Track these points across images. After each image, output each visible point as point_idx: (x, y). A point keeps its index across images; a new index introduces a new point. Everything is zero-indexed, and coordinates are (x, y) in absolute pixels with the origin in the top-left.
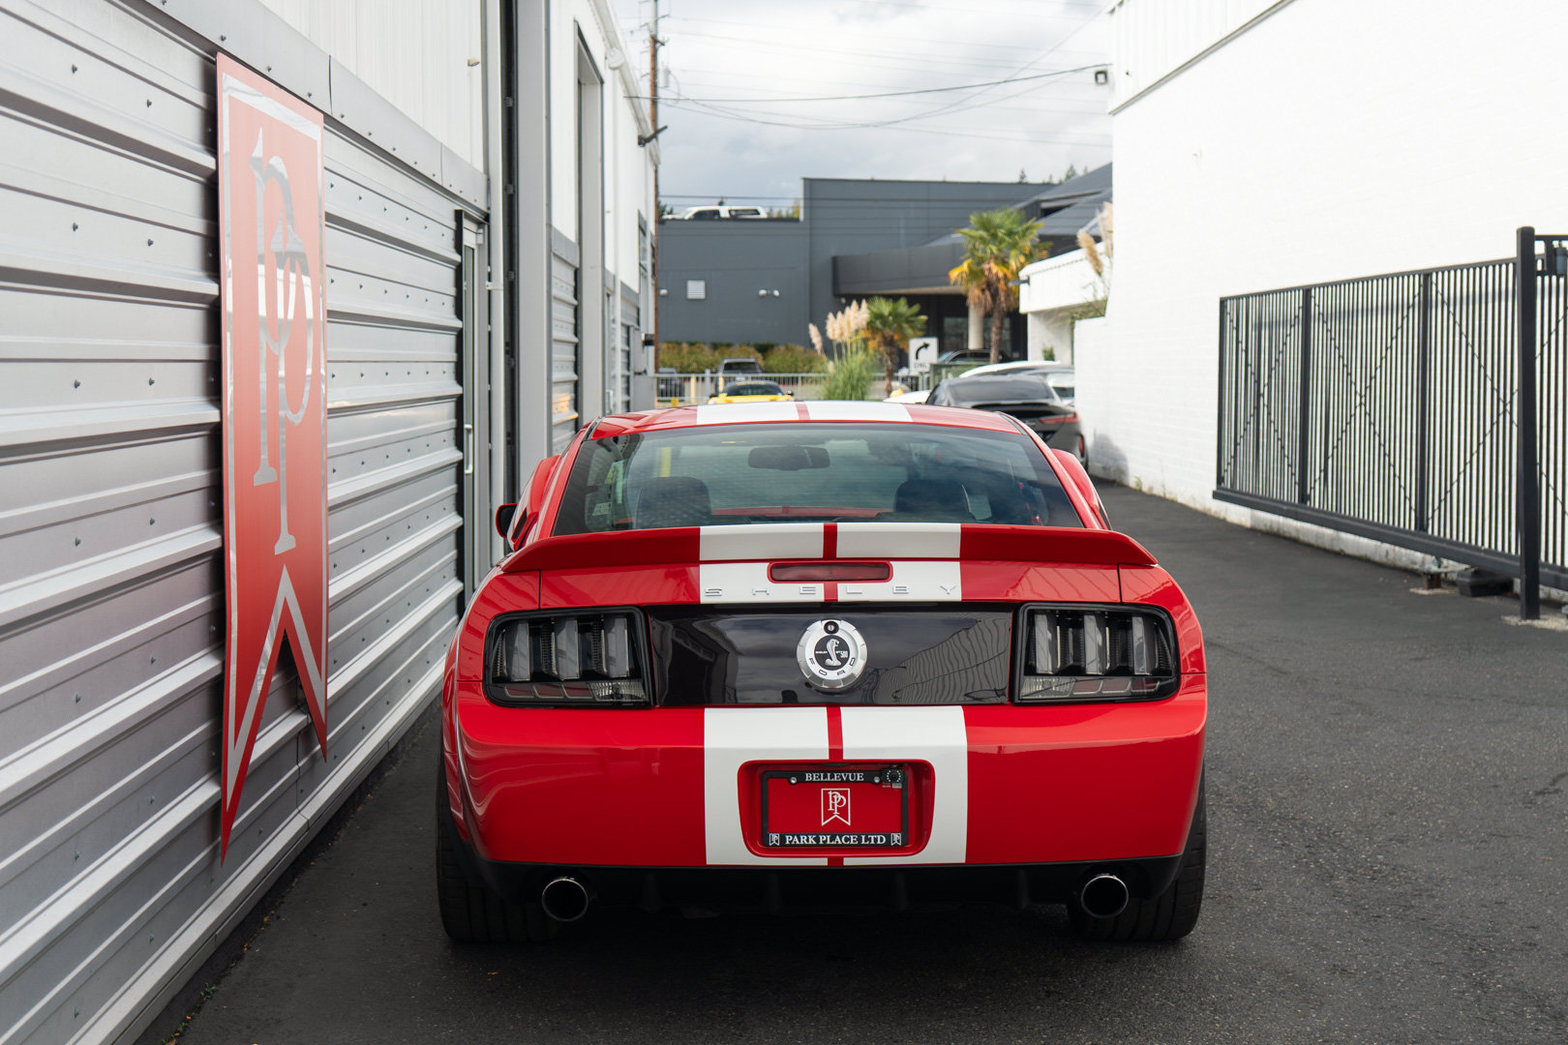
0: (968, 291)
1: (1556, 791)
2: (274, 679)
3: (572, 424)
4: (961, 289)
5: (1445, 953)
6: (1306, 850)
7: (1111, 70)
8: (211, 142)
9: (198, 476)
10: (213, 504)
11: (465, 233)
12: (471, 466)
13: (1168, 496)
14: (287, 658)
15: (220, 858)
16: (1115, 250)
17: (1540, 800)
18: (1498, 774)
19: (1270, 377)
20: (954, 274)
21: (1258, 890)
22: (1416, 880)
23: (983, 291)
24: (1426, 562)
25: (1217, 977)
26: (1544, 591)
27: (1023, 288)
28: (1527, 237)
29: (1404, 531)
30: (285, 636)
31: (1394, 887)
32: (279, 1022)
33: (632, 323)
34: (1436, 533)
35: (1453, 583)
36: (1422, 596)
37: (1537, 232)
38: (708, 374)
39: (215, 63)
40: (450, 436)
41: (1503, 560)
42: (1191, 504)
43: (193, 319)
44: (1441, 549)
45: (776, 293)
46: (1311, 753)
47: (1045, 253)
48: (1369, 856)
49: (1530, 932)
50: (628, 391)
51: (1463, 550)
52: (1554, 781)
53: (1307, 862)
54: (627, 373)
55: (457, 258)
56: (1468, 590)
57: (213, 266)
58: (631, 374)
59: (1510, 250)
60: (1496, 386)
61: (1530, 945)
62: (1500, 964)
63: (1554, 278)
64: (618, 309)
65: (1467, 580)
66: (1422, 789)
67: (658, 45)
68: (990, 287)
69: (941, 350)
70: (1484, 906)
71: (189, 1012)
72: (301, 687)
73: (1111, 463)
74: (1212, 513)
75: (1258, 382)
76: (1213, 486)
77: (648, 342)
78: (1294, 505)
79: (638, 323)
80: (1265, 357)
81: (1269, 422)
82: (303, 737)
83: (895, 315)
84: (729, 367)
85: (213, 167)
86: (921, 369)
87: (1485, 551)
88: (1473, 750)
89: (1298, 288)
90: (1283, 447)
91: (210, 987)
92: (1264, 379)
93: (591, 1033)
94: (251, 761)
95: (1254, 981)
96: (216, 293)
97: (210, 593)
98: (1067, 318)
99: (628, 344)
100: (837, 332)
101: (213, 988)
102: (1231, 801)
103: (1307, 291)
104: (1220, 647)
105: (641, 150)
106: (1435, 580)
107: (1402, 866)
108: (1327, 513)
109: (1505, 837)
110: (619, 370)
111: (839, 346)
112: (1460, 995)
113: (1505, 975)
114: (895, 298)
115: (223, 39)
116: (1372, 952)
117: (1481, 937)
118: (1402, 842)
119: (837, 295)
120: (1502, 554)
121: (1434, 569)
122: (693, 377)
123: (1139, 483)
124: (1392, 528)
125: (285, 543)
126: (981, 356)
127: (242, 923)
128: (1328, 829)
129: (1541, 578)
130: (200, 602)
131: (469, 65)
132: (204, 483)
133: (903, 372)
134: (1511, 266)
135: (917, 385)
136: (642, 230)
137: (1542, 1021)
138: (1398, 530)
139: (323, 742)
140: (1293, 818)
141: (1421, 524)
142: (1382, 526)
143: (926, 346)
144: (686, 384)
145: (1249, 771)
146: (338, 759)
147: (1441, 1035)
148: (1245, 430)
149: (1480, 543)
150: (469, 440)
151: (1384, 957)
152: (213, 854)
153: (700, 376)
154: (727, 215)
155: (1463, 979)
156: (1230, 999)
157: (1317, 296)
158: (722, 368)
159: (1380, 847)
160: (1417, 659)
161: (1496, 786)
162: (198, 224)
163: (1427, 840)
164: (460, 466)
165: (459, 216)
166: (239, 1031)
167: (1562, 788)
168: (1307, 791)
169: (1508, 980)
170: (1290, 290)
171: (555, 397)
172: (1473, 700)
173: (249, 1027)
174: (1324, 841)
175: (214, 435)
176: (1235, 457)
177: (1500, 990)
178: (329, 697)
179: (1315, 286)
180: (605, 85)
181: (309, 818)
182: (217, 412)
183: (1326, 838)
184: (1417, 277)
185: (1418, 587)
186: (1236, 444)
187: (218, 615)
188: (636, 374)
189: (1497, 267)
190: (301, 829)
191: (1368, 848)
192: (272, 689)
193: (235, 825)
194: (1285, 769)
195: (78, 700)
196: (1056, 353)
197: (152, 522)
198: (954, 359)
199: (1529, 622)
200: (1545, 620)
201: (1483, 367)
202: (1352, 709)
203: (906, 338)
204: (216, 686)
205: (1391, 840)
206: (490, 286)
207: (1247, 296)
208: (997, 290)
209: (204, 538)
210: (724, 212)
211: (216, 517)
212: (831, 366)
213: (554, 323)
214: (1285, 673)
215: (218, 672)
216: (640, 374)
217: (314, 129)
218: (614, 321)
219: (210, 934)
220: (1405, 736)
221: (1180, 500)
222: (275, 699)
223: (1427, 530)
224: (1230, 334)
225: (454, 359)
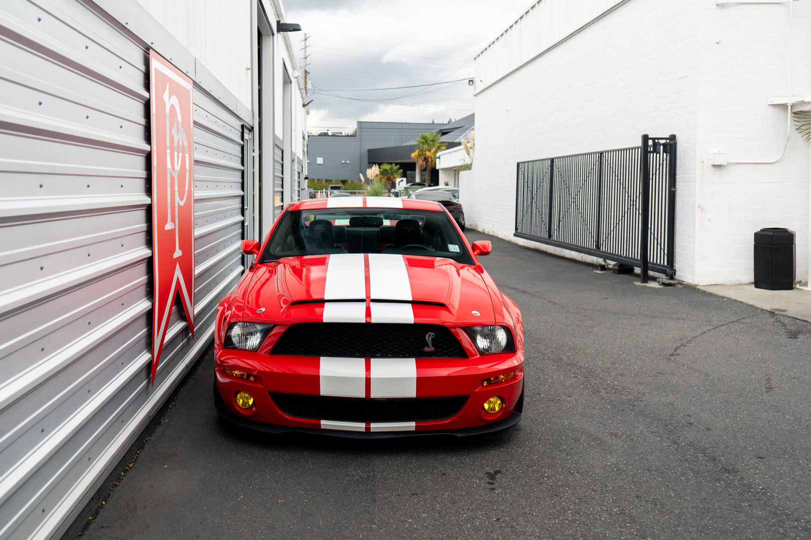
0: (417, 161)
1: (678, 354)
2: (173, 308)
3: (281, 207)
4: (415, 161)
5: (656, 427)
6: (585, 379)
7: (474, 80)
8: (147, 87)
9: (143, 226)
10: (148, 238)
11: (245, 134)
12: (247, 223)
13: (495, 235)
14: (178, 300)
15: (151, 384)
16: (475, 146)
17: (672, 358)
18: (652, 347)
19: (537, 191)
20: (413, 155)
21: (570, 397)
22: (633, 393)
23: (423, 161)
24: (601, 261)
25: (563, 437)
26: (651, 273)
27: (438, 160)
28: (646, 138)
29: (591, 249)
30: (178, 291)
31: (625, 396)
32: (176, 455)
33: (300, 171)
34: (604, 250)
35: (609, 269)
36: (599, 273)
37: (650, 137)
38: (324, 190)
39: (149, 54)
40: (239, 211)
41: (632, 261)
42: (504, 238)
43: (140, 160)
44: (606, 256)
45: (348, 162)
46: (575, 337)
47: (444, 148)
48: (611, 382)
49: (688, 418)
50: (299, 196)
51: (615, 257)
52: (676, 350)
53: (587, 385)
54: (299, 189)
55: (242, 143)
56: (617, 272)
57: (148, 139)
58: (300, 189)
59: (639, 143)
60: (629, 195)
61: (690, 424)
62: (680, 433)
63: (655, 154)
64: (296, 167)
65: (617, 268)
66: (623, 353)
67: (307, 73)
68: (426, 159)
69: (407, 183)
70: (665, 405)
71: (138, 450)
72: (184, 311)
73: (472, 223)
74: (512, 241)
75: (532, 193)
76: (514, 232)
77: (306, 178)
78: (546, 239)
79: (302, 171)
80: (535, 184)
81: (537, 208)
82: (185, 332)
83: (391, 169)
84: (332, 188)
85: (148, 97)
86: (400, 189)
87: (624, 257)
88: (638, 336)
89: (549, 159)
90: (542, 218)
91: (147, 438)
92: (535, 192)
93: (307, 462)
94: (164, 343)
95: (579, 440)
96: (150, 150)
97: (147, 275)
98: (455, 171)
99: (299, 179)
100: (370, 176)
101: (149, 438)
102: (549, 357)
103: (552, 160)
104: (529, 293)
105: (303, 108)
106: (603, 268)
107: (625, 386)
108: (559, 242)
109: (664, 374)
110: (296, 188)
111: (371, 180)
112: (668, 448)
113: (684, 439)
114: (391, 164)
115: (152, 44)
116: (625, 426)
117: (668, 420)
118: (622, 376)
119: (370, 163)
120: (631, 258)
121: (603, 263)
122: (319, 191)
123: (484, 230)
124: (586, 248)
125: (178, 253)
126: (421, 184)
127: (161, 409)
128: (591, 370)
129: (649, 268)
130: (144, 278)
131: (246, 70)
132: (145, 229)
133: (393, 190)
134: (640, 150)
135: (398, 195)
136: (304, 138)
137: (707, 461)
138: (588, 249)
139: (193, 332)
140: (576, 365)
141: (598, 247)
142: (582, 247)
143: (402, 181)
144: (317, 194)
145: (553, 344)
146: (198, 338)
147: (666, 467)
148: (527, 211)
149: (622, 254)
150: (247, 213)
151: (631, 429)
152: (148, 383)
153: (322, 191)
154: (331, 135)
155: (667, 440)
156: (572, 448)
157: (556, 162)
158: (329, 188)
159: (614, 378)
160: (605, 298)
161: (653, 352)
162: (142, 121)
163: (633, 375)
164: (243, 222)
165: (243, 126)
166: (159, 459)
167: (679, 353)
168: (578, 353)
169: (686, 440)
170: (545, 159)
171: (276, 197)
172: (632, 315)
173: (163, 457)
174: (590, 375)
175: (149, 209)
176: (522, 221)
177: (684, 446)
178: (195, 314)
179: (555, 158)
180: (292, 84)
181: (187, 363)
182: (150, 199)
183: (591, 374)
184: (597, 154)
185: (597, 270)
186: (523, 216)
187: (150, 284)
188: (302, 189)
189: (631, 150)
190: (184, 369)
191: (609, 379)
192: (173, 312)
193: (158, 369)
194: (567, 343)
195: (89, 323)
196: (449, 183)
197: (122, 246)
198: (411, 185)
199: (644, 284)
200: (650, 283)
201: (624, 188)
202: (586, 318)
203: (395, 178)
204: (150, 314)
205: (618, 375)
206: (254, 154)
207: (528, 162)
208: (428, 160)
209: (145, 252)
210: (330, 134)
211: (149, 243)
212: (369, 188)
213: (275, 170)
214: (556, 304)
215: (151, 307)
216: (303, 189)
217: (189, 86)
218: (295, 170)
219: (148, 416)
220: (610, 330)
221: (500, 237)
222: (173, 317)
223: (600, 249)
224: (521, 176)
225: (241, 182)
